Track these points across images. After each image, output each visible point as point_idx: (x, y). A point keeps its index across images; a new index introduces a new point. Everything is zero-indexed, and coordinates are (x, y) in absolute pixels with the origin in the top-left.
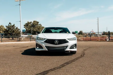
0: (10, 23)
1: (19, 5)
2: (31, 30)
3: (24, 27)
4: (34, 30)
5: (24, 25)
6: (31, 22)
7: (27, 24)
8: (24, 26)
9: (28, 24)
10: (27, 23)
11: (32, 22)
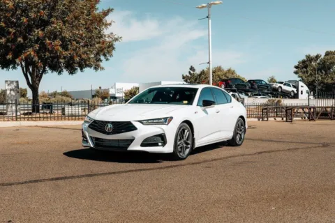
0: (192, 68)
1: (207, 17)
2: (314, 81)
3: (296, 73)
4: (326, 81)
5: (296, 67)
6: (317, 57)
7: (304, 62)
8: (295, 70)
9: (307, 63)
10: (305, 58)
11: (322, 57)
